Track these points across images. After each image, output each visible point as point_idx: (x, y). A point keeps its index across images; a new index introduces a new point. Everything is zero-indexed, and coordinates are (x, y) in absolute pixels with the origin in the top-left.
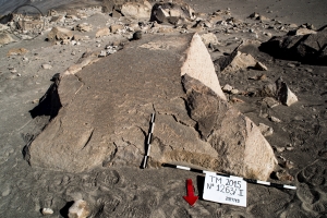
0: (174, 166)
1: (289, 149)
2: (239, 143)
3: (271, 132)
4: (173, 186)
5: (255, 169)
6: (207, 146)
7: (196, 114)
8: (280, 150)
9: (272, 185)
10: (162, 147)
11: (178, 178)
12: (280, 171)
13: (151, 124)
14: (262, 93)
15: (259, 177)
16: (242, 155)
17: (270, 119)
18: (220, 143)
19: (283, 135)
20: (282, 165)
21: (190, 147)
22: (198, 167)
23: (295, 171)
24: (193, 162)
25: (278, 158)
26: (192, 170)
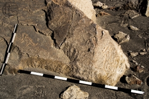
0: (29, 73)
1: (142, 53)
2: (89, 50)
3: (128, 38)
4: (25, 92)
5: (104, 74)
6: (60, 53)
7: (52, 24)
8: (134, 54)
9: (120, 89)
10: (20, 55)
11: (30, 83)
12: (130, 76)
13: (13, 34)
14: (126, 7)
15: (108, 82)
16: (91, 62)
17: (129, 28)
18: (72, 51)
19: (138, 41)
20: (134, 69)
21: (44, 55)
22: (51, 73)
23: (145, 75)
24: (47, 68)
25: (131, 62)
26: (45, 75)
